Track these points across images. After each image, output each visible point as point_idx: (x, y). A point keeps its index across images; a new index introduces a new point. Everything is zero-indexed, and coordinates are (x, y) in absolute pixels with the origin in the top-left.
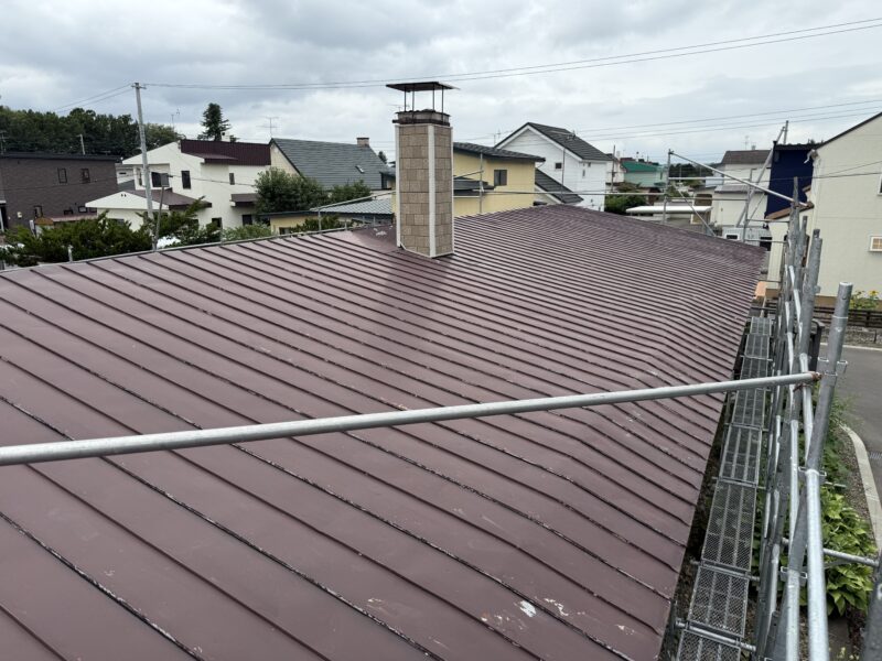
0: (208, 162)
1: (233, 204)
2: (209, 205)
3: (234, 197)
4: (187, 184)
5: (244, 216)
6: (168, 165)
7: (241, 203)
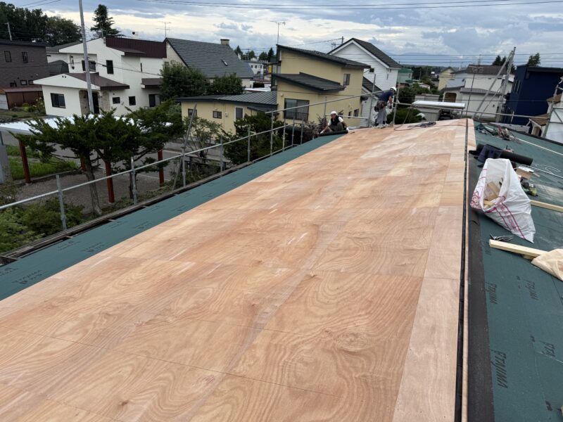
0: (127, 55)
1: (144, 86)
2: (128, 87)
3: (144, 81)
4: (110, 70)
5: (150, 95)
6: (96, 55)
7: (149, 86)
